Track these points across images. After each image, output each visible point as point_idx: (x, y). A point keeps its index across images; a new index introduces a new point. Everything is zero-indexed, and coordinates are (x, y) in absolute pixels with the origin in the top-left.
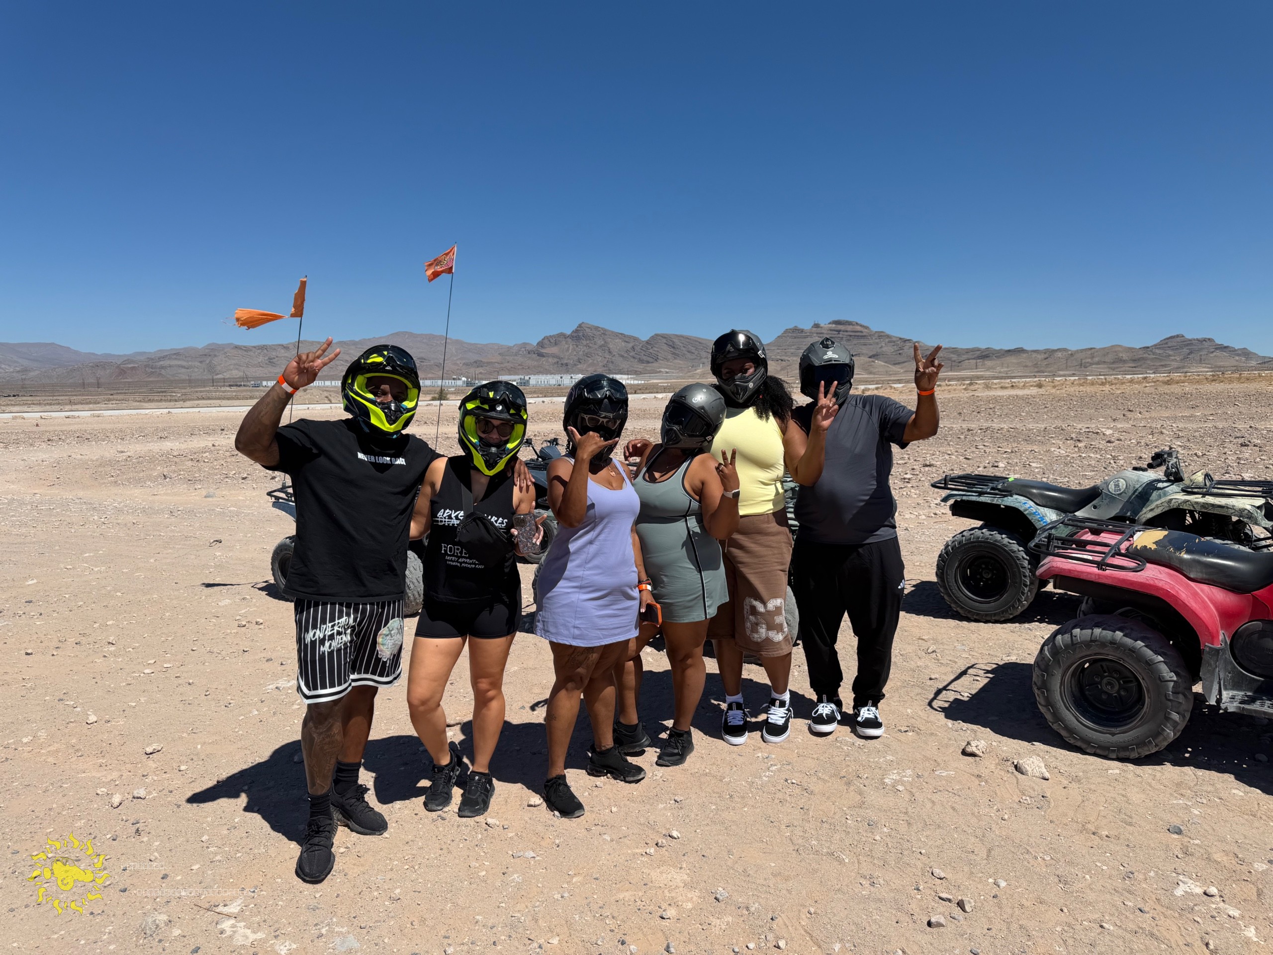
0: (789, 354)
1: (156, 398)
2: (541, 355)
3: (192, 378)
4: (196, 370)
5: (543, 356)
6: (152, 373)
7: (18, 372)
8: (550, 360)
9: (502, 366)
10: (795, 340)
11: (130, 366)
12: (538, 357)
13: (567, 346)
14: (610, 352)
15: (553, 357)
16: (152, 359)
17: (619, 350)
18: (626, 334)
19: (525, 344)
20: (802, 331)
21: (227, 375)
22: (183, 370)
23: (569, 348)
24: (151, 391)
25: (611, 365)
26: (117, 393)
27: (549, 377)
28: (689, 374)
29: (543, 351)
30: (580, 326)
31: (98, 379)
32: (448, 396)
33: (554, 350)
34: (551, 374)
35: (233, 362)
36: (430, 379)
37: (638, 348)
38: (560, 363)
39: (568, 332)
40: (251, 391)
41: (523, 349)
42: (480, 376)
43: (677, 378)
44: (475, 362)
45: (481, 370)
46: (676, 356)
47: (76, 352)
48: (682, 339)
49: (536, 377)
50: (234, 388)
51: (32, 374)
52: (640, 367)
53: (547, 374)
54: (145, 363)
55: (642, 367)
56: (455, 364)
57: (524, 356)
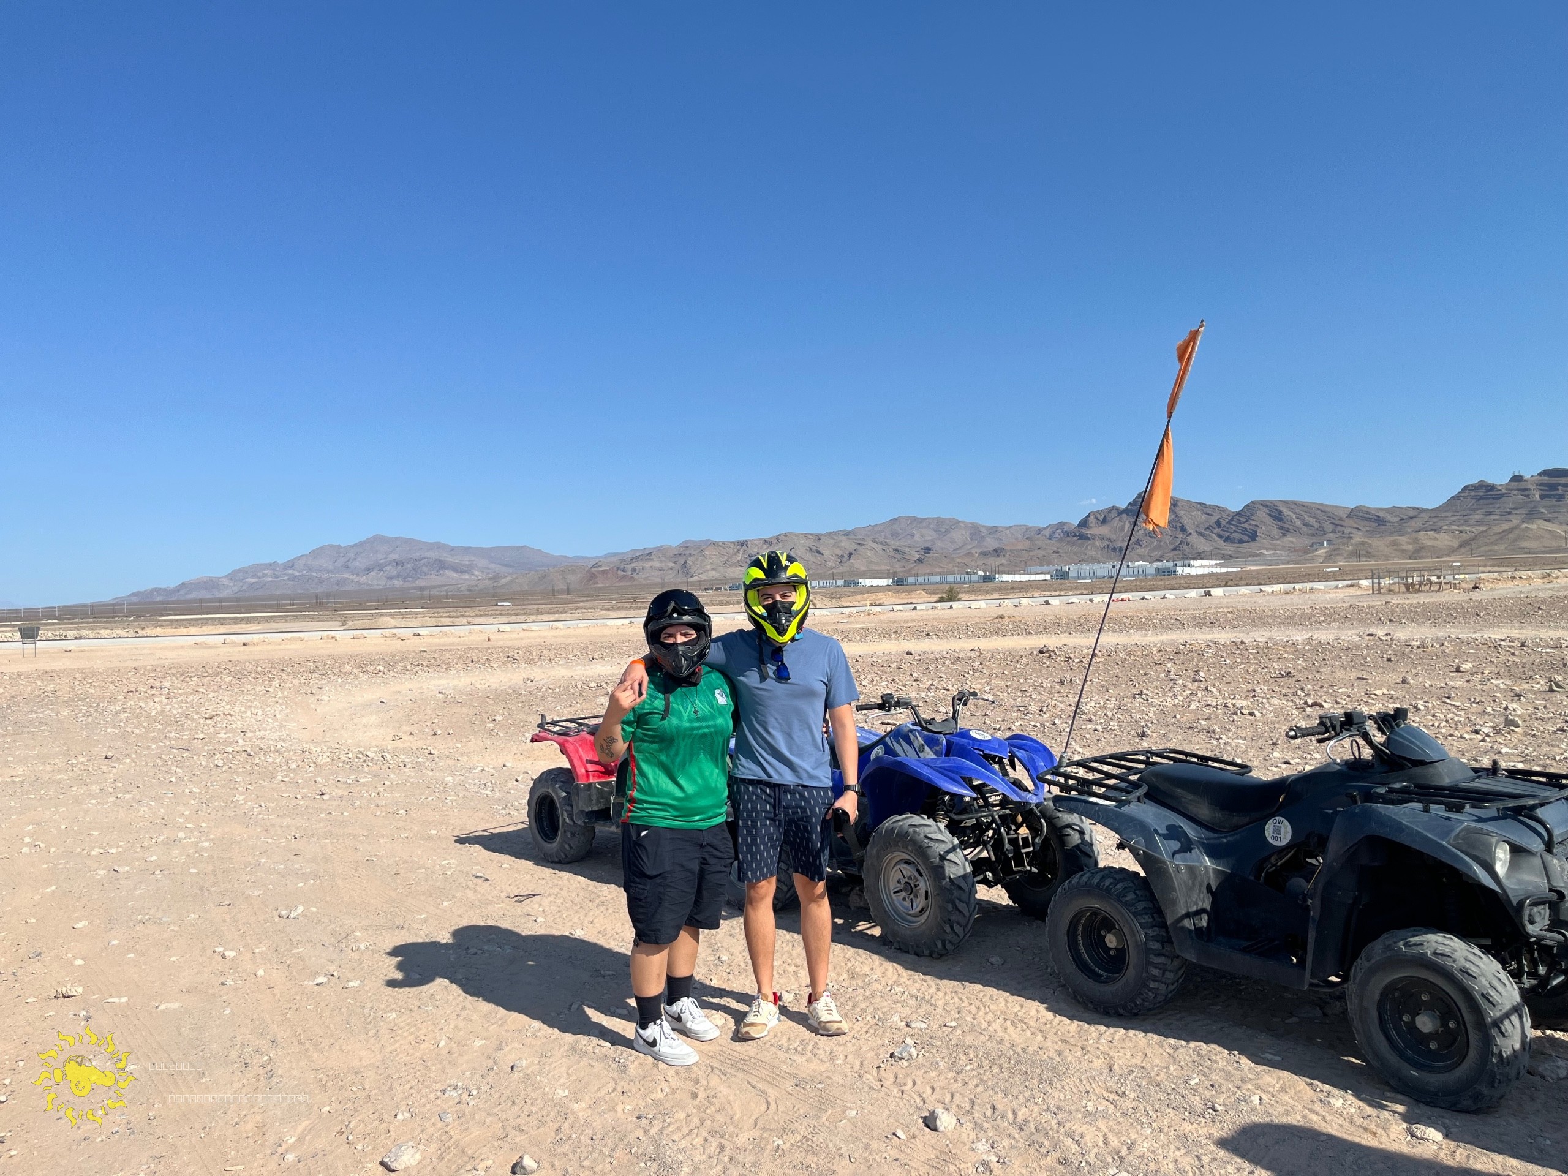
0: (1472, 522)
1: (626, 605)
2: (1083, 537)
3: (666, 581)
4: (670, 572)
5: (1088, 539)
6: (624, 576)
7: (490, 579)
8: (1098, 543)
9: (1031, 553)
10: (1482, 501)
11: (601, 569)
12: (1080, 541)
13: (1121, 524)
14: (1183, 529)
15: (1102, 539)
16: (625, 561)
17: (1198, 526)
18: (1207, 503)
19: (1061, 525)
20: (1492, 487)
21: (703, 577)
22: (657, 573)
23: (1124, 526)
24: (622, 597)
25: (1185, 547)
26: (588, 601)
27: (1095, 566)
28: (1307, 556)
29: (1089, 532)
31: (568, 586)
32: (960, 596)
33: (1104, 530)
34: (1099, 562)
35: (711, 561)
36: (937, 574)
37: (1223, 523)
38: (1111, 546)
39: (1123, 505)
40: (729, 595)
41: (1060, 531)
42: (1001, 568)
43: (1288, 563)
44: (996, 551)
45: (1002, 560)
46: (1285, 531)
47: (547, 555)
48: (1293, 506)
49: (1076, 567)
50: (710, 592)
51: (504, 581)
52: (1229, 549)
53: (1093, 563)
54: (617, 566)
55: (1232, 549)
56: (969, 554)
57: (1061, 540)
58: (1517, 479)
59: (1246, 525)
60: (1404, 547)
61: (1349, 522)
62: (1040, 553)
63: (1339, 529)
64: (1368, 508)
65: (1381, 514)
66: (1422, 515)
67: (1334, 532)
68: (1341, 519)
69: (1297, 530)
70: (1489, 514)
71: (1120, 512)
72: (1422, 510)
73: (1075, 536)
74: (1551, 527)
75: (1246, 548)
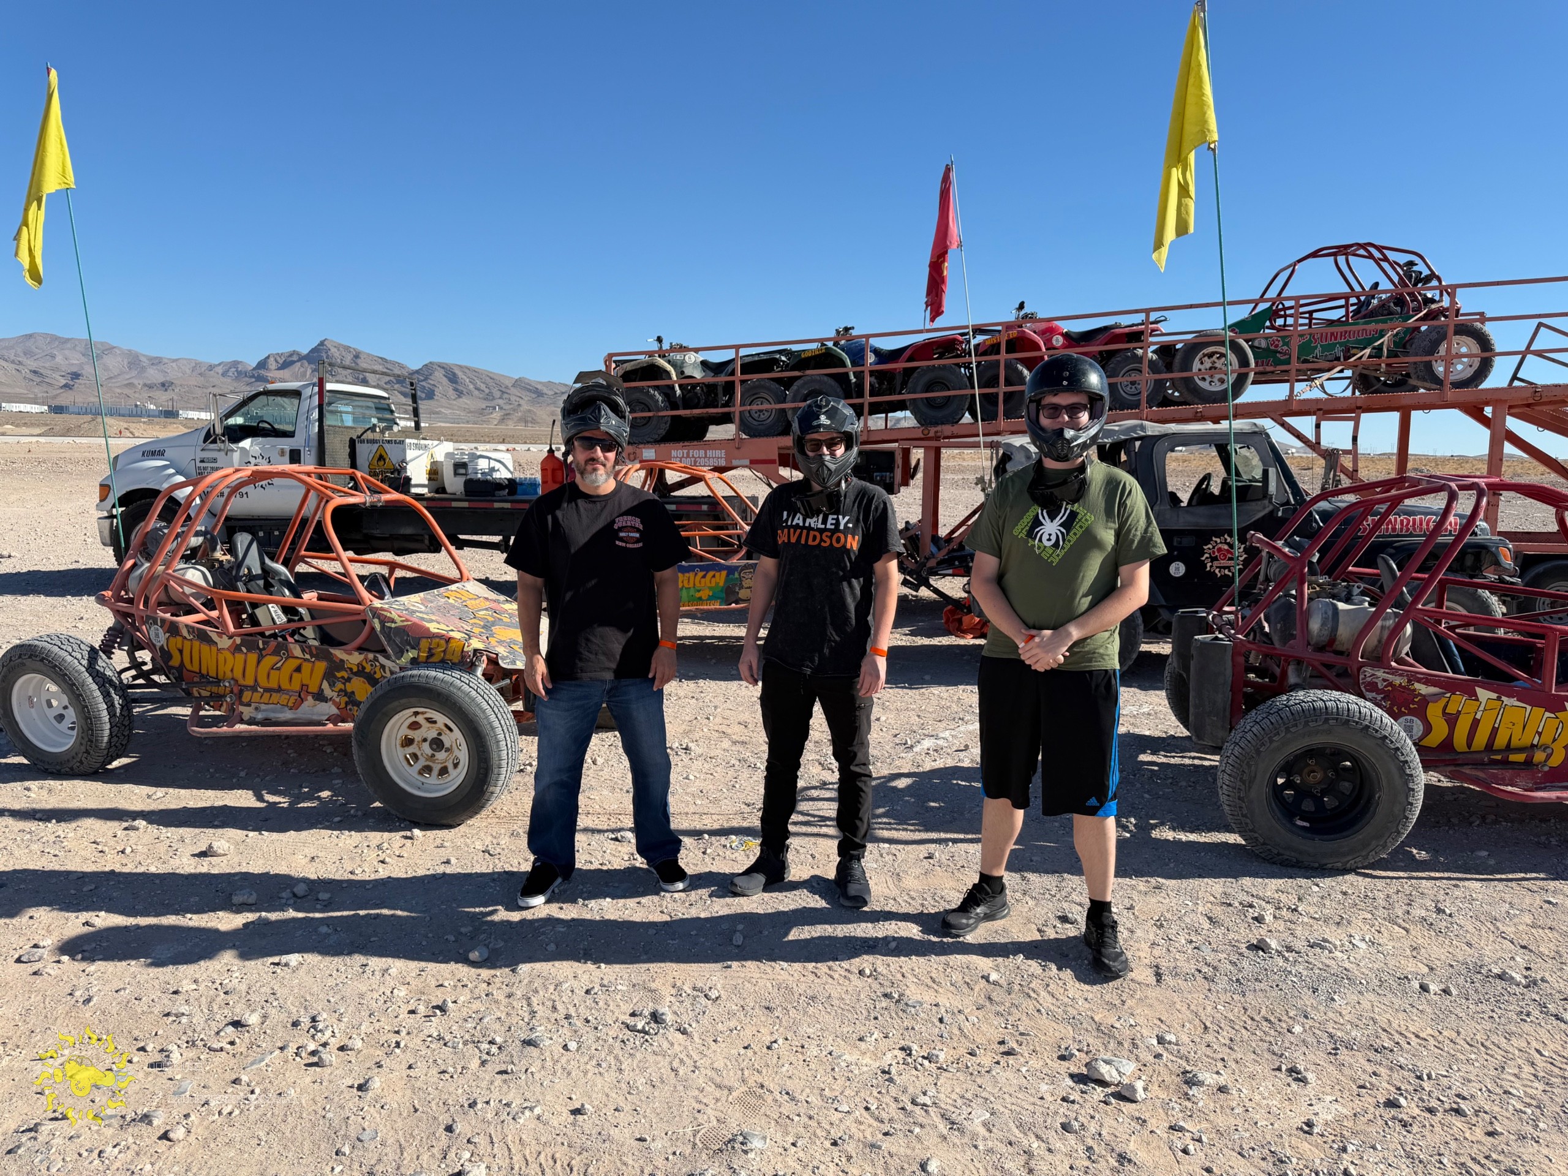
2: (262, 379)
13: (302, 370)
18: (388, 358)
28: (482, 418)
29: (268, 374)
30: (322, 343)
33: (286, 375)
39: (305, 351)
41: (234, 370)
43: (463, 422)
44: (163, 385)
45: (171, 395)
48: (467, 371)
56: (130, 385)
57: (237, 379)
59: (423, 383)
61: (513, 391)
63: (506, 396)
64: (529, 380)
67: (502, 398)
68: (507, 387)
69: (469, 393)
71: (302, 358)
73: (253, 376)
75: (426, 405)
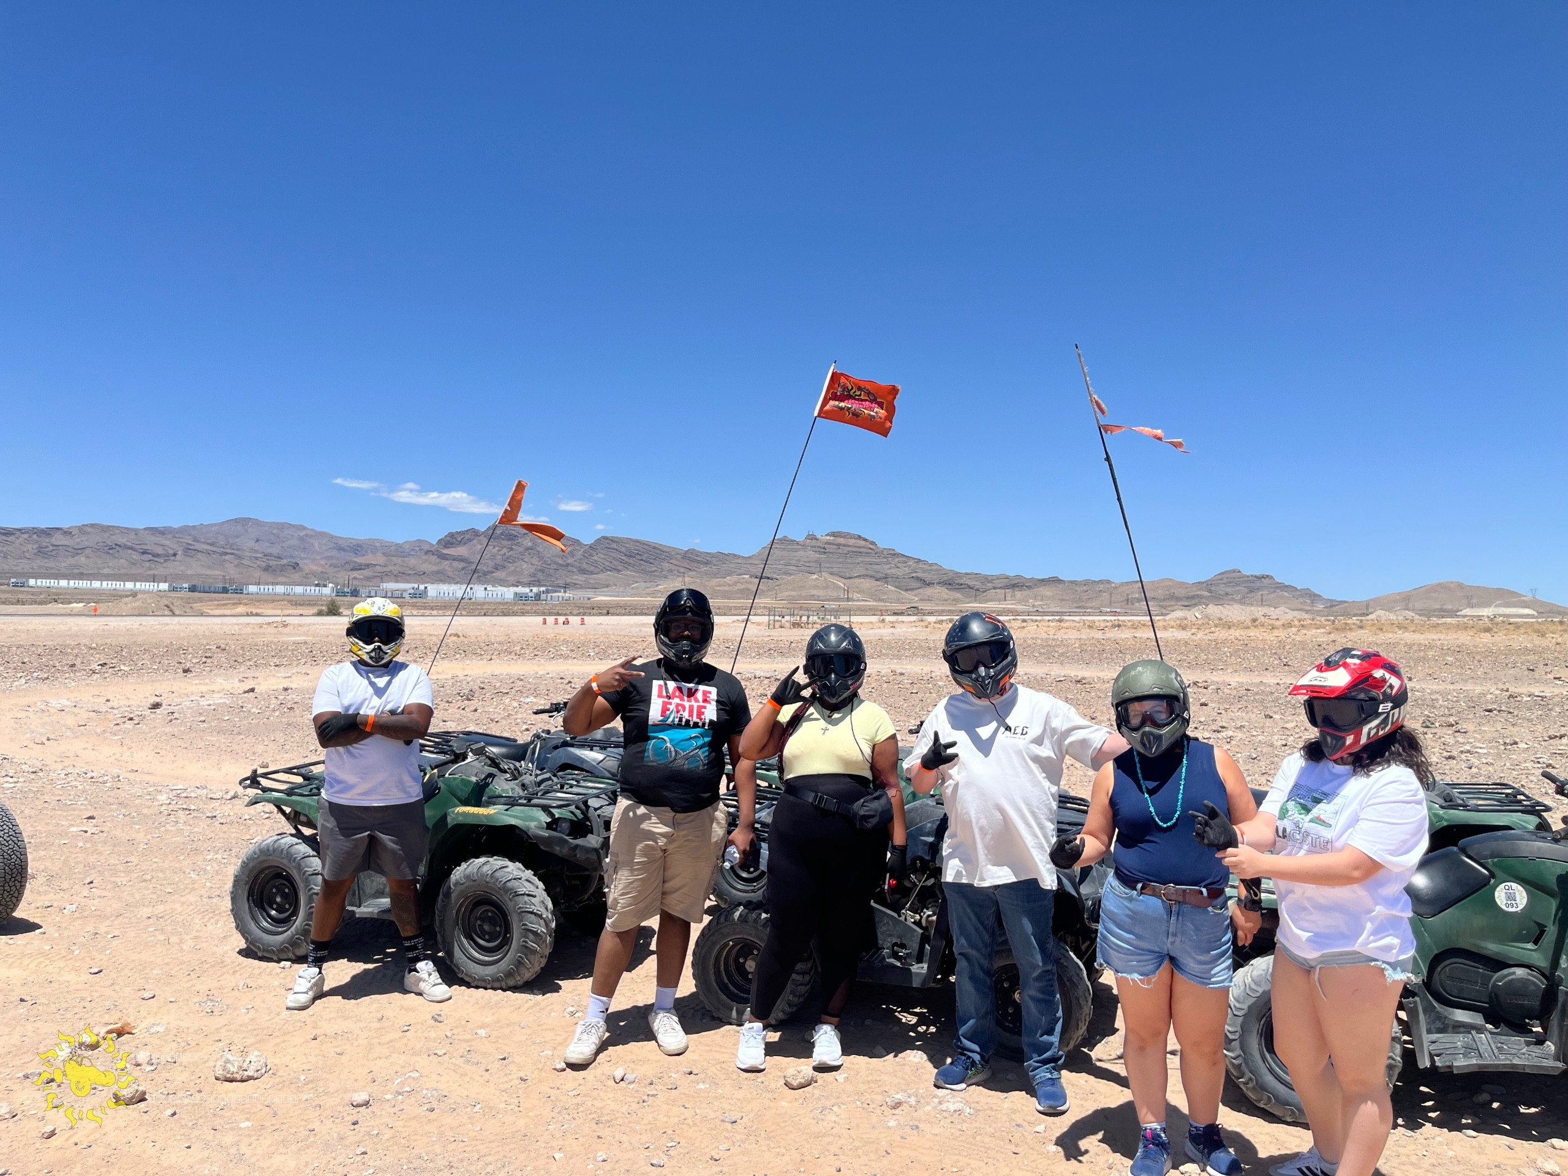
5: (446, 559)
8: (456, 564)
9: (386, 569)
10: (784, 553)
12: (439, 560)
14: (539, 557)
15: (459, 560)
20: (795, 542)
25: (540, 576)
27: (454, 587)
29: (446, 551)
33: (460, 551)
34: (457, 583)
37: (579, 554)
38: (468, 568)
41: (418, 548)
45: (355, 574)
46: (630, 566)
48: (637, 544)
55: (583, 579)
57: (418, 556)
58: (812, 537)
60: (726, 588)
61: (683, 562)
62: (396, 569)
64: (699, 552)
65: (708, 558)
66: (739, 561)
67: (670, 571)
70: (788, 564)
71: (479, 535)
72: (739, 557)
73: (433, 554)
74: (831, 579)
75: (593, 579)
